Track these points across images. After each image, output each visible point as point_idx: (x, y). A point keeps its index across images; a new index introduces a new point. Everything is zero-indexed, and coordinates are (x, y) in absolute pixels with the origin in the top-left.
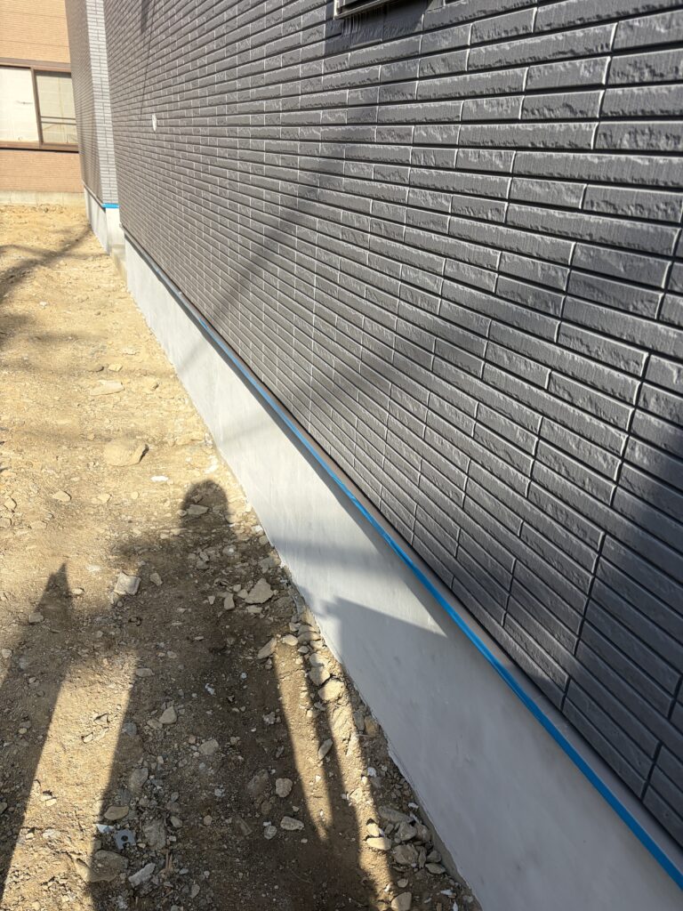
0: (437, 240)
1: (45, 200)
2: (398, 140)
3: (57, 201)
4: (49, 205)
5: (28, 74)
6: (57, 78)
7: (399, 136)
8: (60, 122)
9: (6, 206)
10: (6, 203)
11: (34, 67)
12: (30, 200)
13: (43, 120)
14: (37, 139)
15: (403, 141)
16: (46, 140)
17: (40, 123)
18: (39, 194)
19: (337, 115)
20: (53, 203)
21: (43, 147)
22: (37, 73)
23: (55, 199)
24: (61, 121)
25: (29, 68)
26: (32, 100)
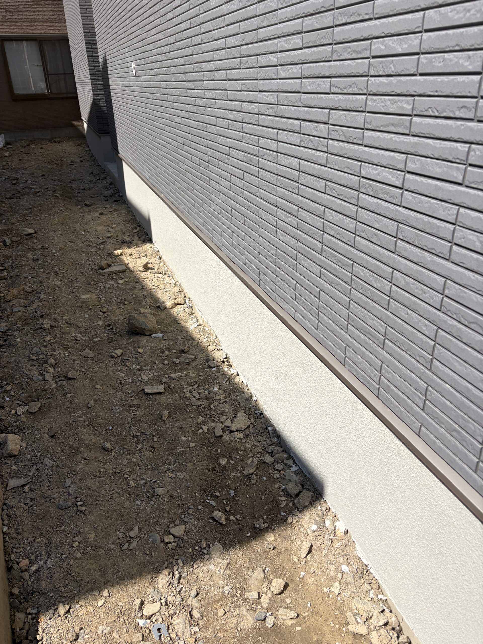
0: (398, 140)
2: (354, 56)
7: (355, 51)
9: (31, 141)
10: (31, 138)
14: (45, 90)
15: (360, 56)
19: (292, 42)
23: (64, 133)
26: (40, 63)
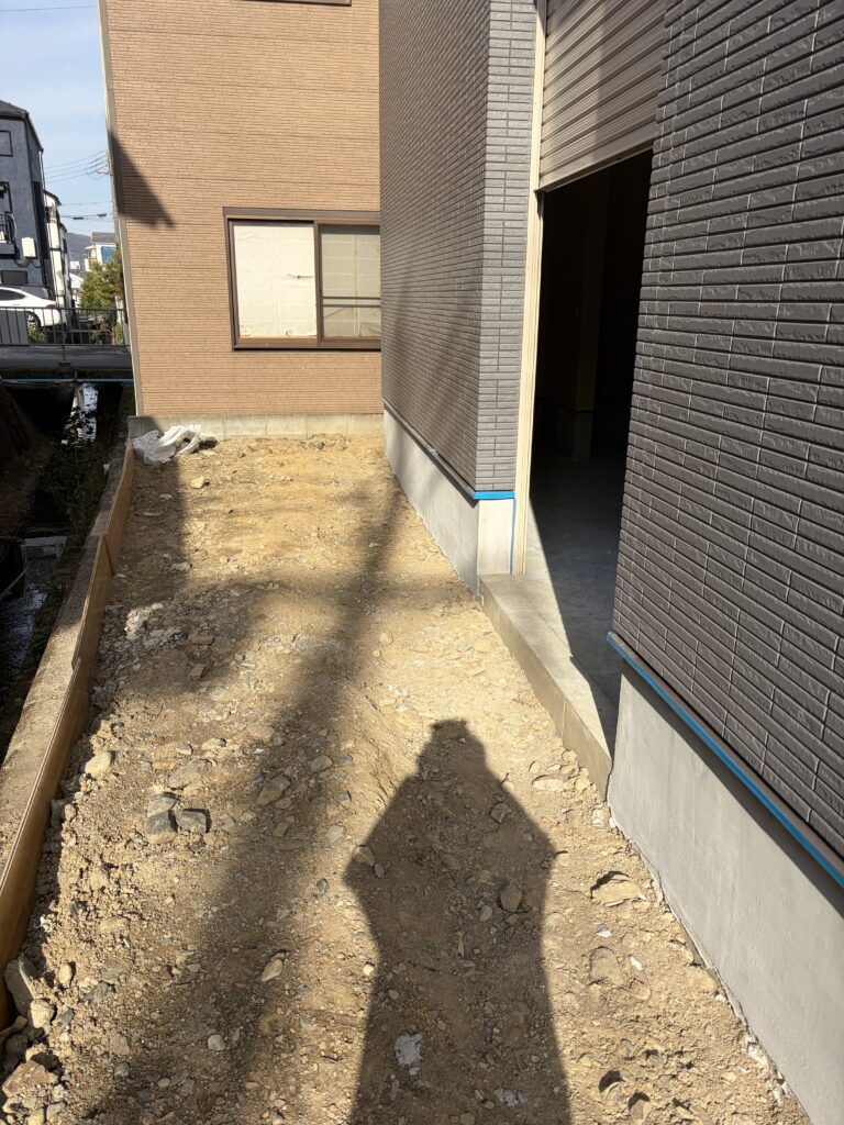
1: (320, 427)
3: (338, 428)
4: (324, 435)
5: (307, 233)
6: (353, 236)
8: (351, 303)
9: (259, 440)
10: (259, 434)
11: (318, 219)
12: (297, 428)
13: (325, 302)
14: (314, 332)
16: (328, 333)
17: (320, 307)
18: (312, 418)
20: (331, 431)
21: (323, 346)
22: (323, 229)
23: (334, 427)
24: (353, 302)
25: (311, 222)
26: (312, 273)
